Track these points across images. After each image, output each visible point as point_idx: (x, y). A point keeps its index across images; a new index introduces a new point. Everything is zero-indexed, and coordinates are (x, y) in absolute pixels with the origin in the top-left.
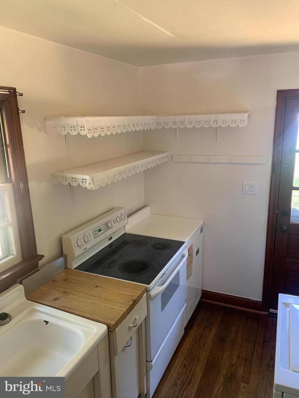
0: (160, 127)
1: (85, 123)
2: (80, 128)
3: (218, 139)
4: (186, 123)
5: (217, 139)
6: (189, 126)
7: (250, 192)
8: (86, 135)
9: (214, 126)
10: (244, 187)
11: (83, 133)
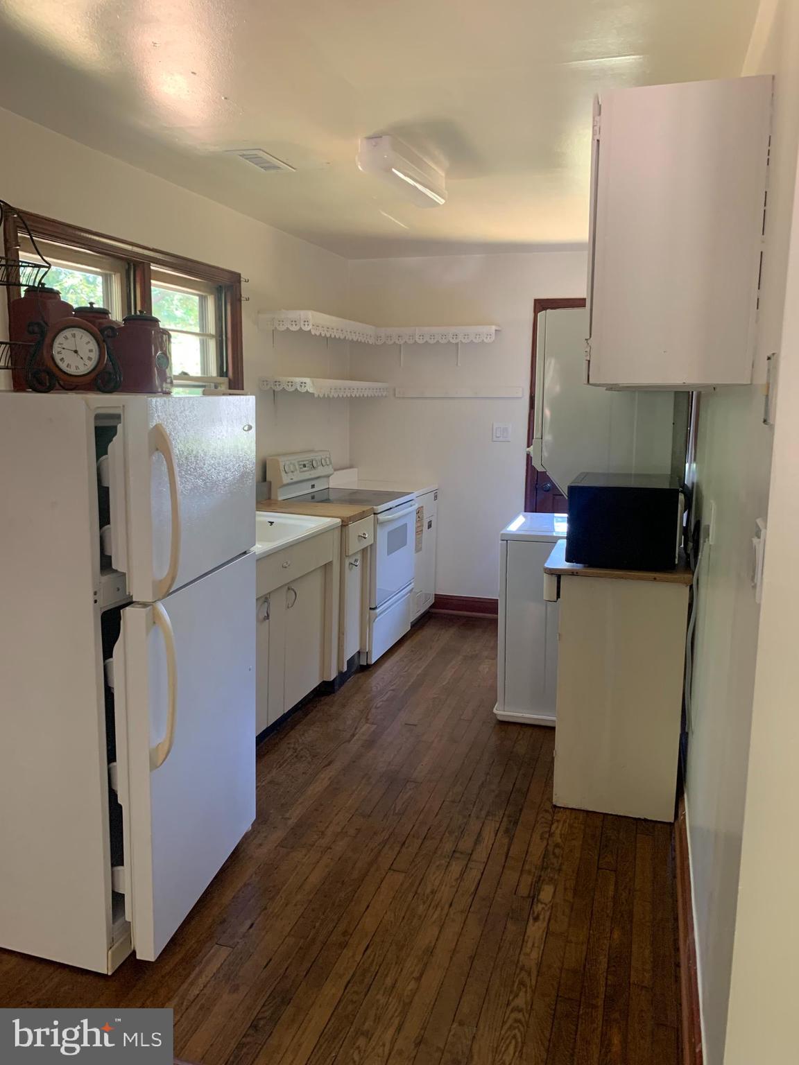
0: (379, 343)
1: (310, 317)
2: (302, 323)
3: (459, 364)
4: (417, 337)
5: (457, 364)
6: (420, 342)
7: (501, 439)
8: (310, 331)
9: (454, 341)
10: (494, 431)
11: (306, 328)
